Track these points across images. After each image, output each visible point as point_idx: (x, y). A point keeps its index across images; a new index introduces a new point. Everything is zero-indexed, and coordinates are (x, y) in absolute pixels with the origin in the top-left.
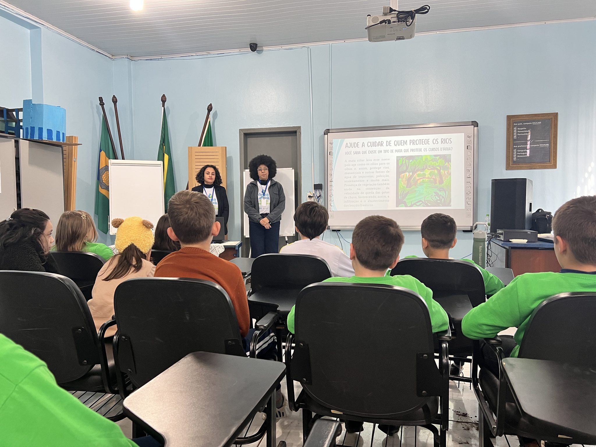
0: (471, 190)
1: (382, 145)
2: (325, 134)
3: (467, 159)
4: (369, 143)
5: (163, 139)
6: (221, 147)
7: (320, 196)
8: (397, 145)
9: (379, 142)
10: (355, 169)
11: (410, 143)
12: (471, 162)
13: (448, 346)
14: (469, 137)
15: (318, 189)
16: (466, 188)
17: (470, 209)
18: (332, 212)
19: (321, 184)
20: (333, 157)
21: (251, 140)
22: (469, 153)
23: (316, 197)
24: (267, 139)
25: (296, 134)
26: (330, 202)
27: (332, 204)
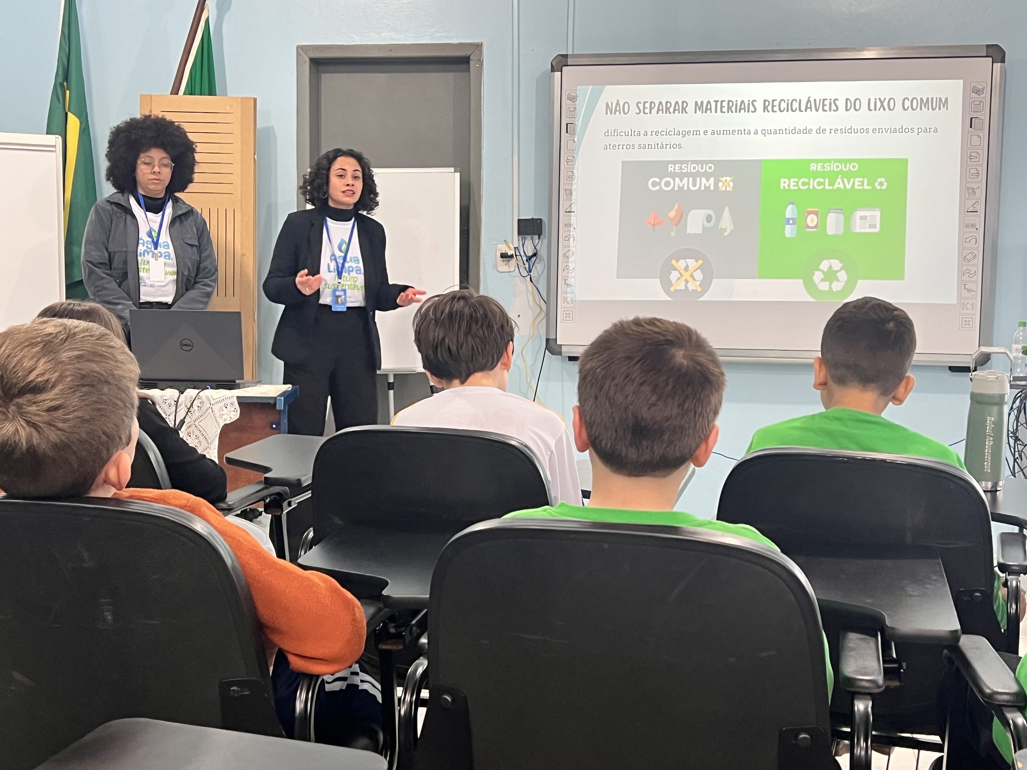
0: (977, 249)
2: (553, 70)
3: (968, 156)
5: (64, 68)
6: (242, 99)
7: (535, 255)
12: (981, 165)
13: (872, 708)
14: (977, 91)
15: (529, 234)
16: (963, 240)
17: (972, 305)
18: (573, 305)
19: (540, 220)
20: (576, 139)
21: (331, 80)
22: (976, 141)
23: (525, 259)
24: (380, 79)
25: (466, 66)
26: (564, 274)
27: (571, 281)
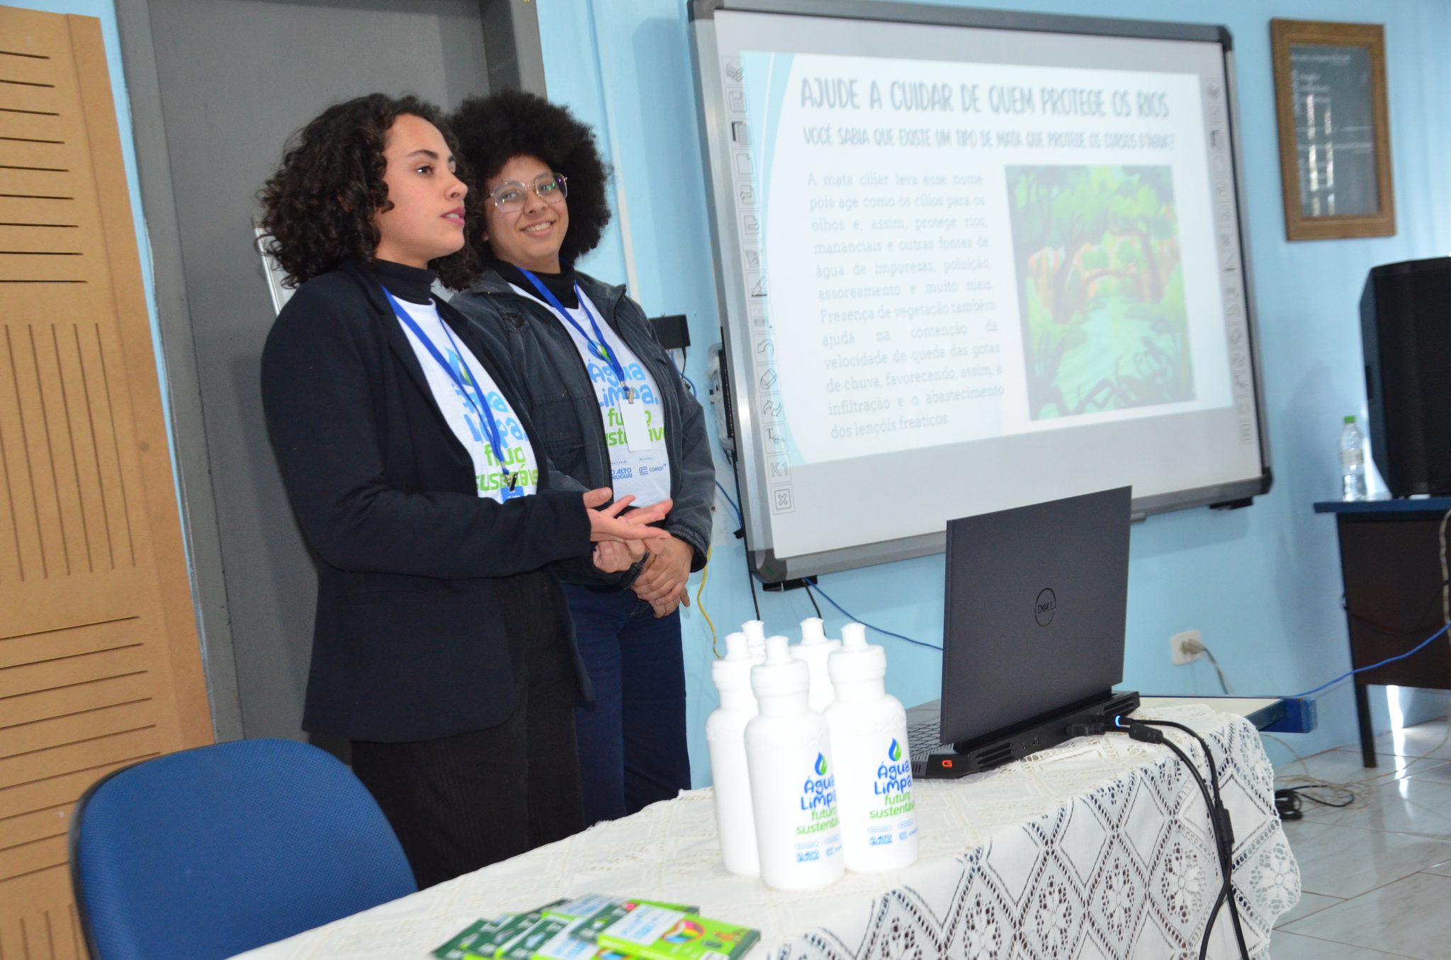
0: (1241, 323)
1: (945, 103)
2: (693, 16)
4: (896, 88)
8: (1001, 110)
9: (934, 88)
10: (856, 224)
11: (1044, 103)
12: (1230, 201)
14: (1213, 94)
16: (1226, 314)
17: (1247, 405)
18: (788, 478)
20: (749, 154)
22: (1220, 165)
26: (768, 417)
27: (778, 432)
